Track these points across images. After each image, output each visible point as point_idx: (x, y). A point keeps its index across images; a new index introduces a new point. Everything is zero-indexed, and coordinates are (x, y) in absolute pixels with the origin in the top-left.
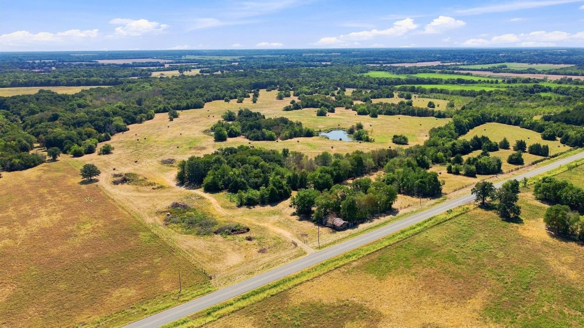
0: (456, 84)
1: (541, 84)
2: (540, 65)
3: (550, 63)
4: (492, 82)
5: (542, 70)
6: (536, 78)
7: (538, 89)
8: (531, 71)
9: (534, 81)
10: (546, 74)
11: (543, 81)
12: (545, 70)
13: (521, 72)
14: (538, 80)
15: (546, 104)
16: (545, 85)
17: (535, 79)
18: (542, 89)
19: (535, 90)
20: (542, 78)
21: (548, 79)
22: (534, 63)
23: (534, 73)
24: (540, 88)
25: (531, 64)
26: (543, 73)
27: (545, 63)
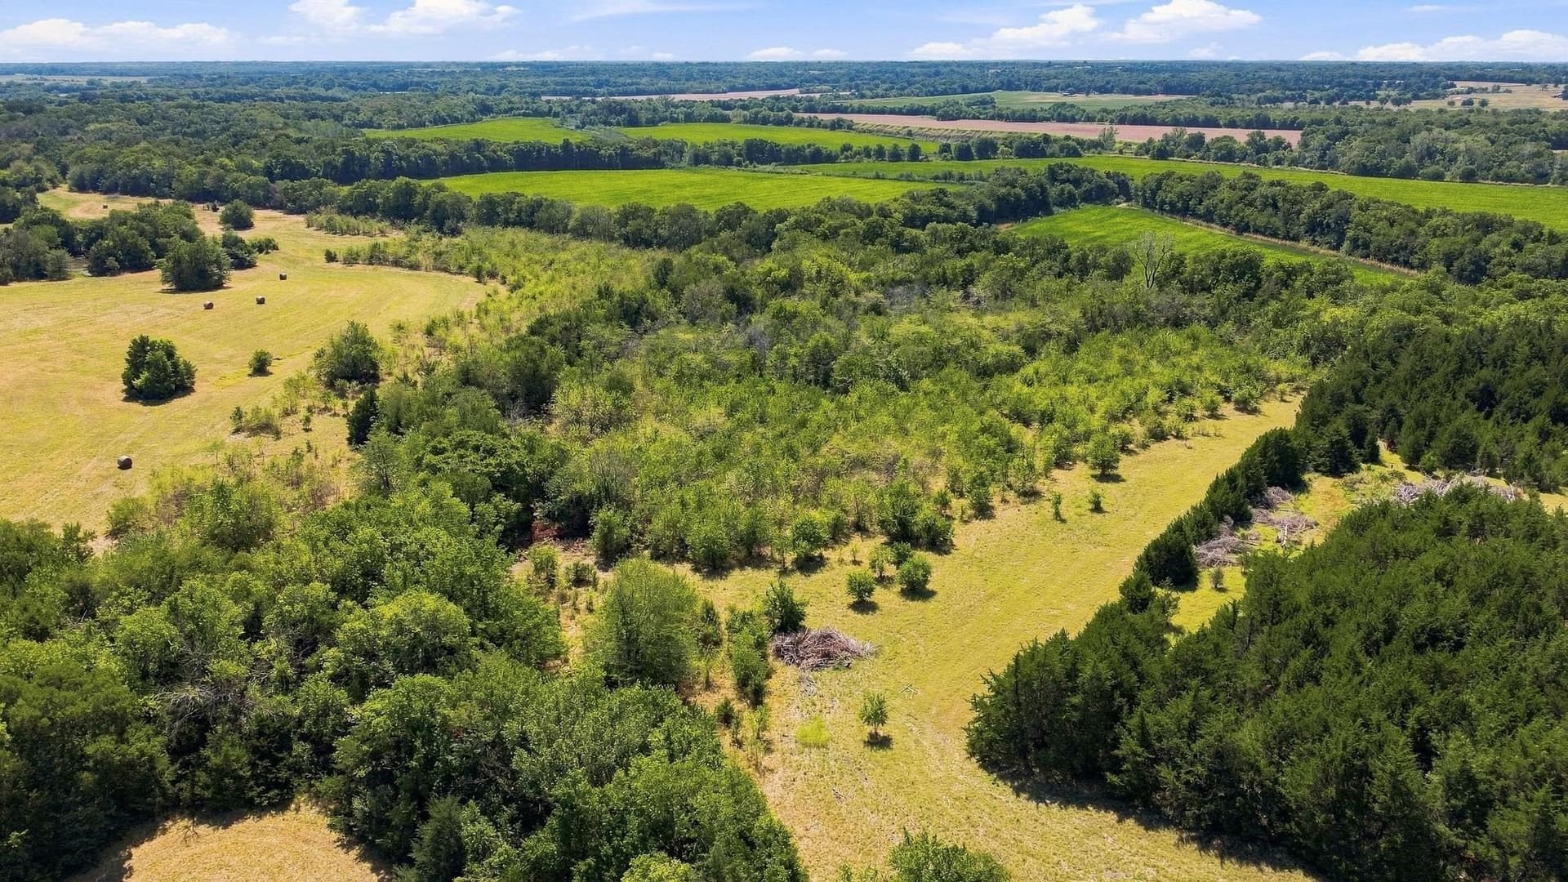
0: (739, 164)
1: (1088, 161)
2: (1095, 97)
3: (1125, 91)
4: (896, 156)
5: (1098, 109)
6: (1074, 135)
7: (1069, 187)
8: (1062, 115)
9: (1062, 149)
10: (1112, 122)
11: (1098, 146)
12: (1110, 108)
13: (1030, 117)
14: (1080, 143)
15: (1099, 322)
16: (1100, 165)
17: (1068, 138)
18: (1085, 186)
19: (1054, 191)
20: (1095, 137)
21: (1117, 139)
22: (1079, 91)
23: (1073, 120)
24: (1077, 182)
25: (1072, 93)
26: (1102, 120)
27: (1110, 91)
